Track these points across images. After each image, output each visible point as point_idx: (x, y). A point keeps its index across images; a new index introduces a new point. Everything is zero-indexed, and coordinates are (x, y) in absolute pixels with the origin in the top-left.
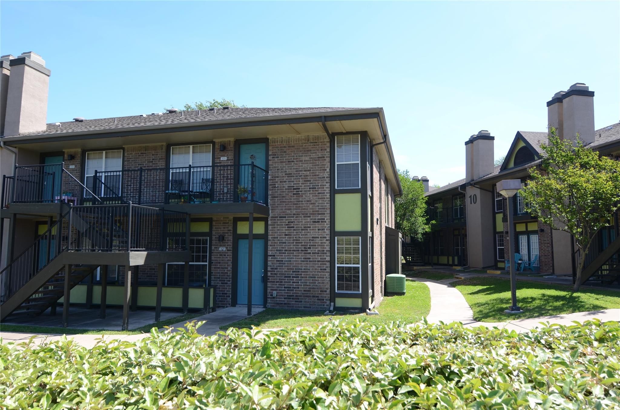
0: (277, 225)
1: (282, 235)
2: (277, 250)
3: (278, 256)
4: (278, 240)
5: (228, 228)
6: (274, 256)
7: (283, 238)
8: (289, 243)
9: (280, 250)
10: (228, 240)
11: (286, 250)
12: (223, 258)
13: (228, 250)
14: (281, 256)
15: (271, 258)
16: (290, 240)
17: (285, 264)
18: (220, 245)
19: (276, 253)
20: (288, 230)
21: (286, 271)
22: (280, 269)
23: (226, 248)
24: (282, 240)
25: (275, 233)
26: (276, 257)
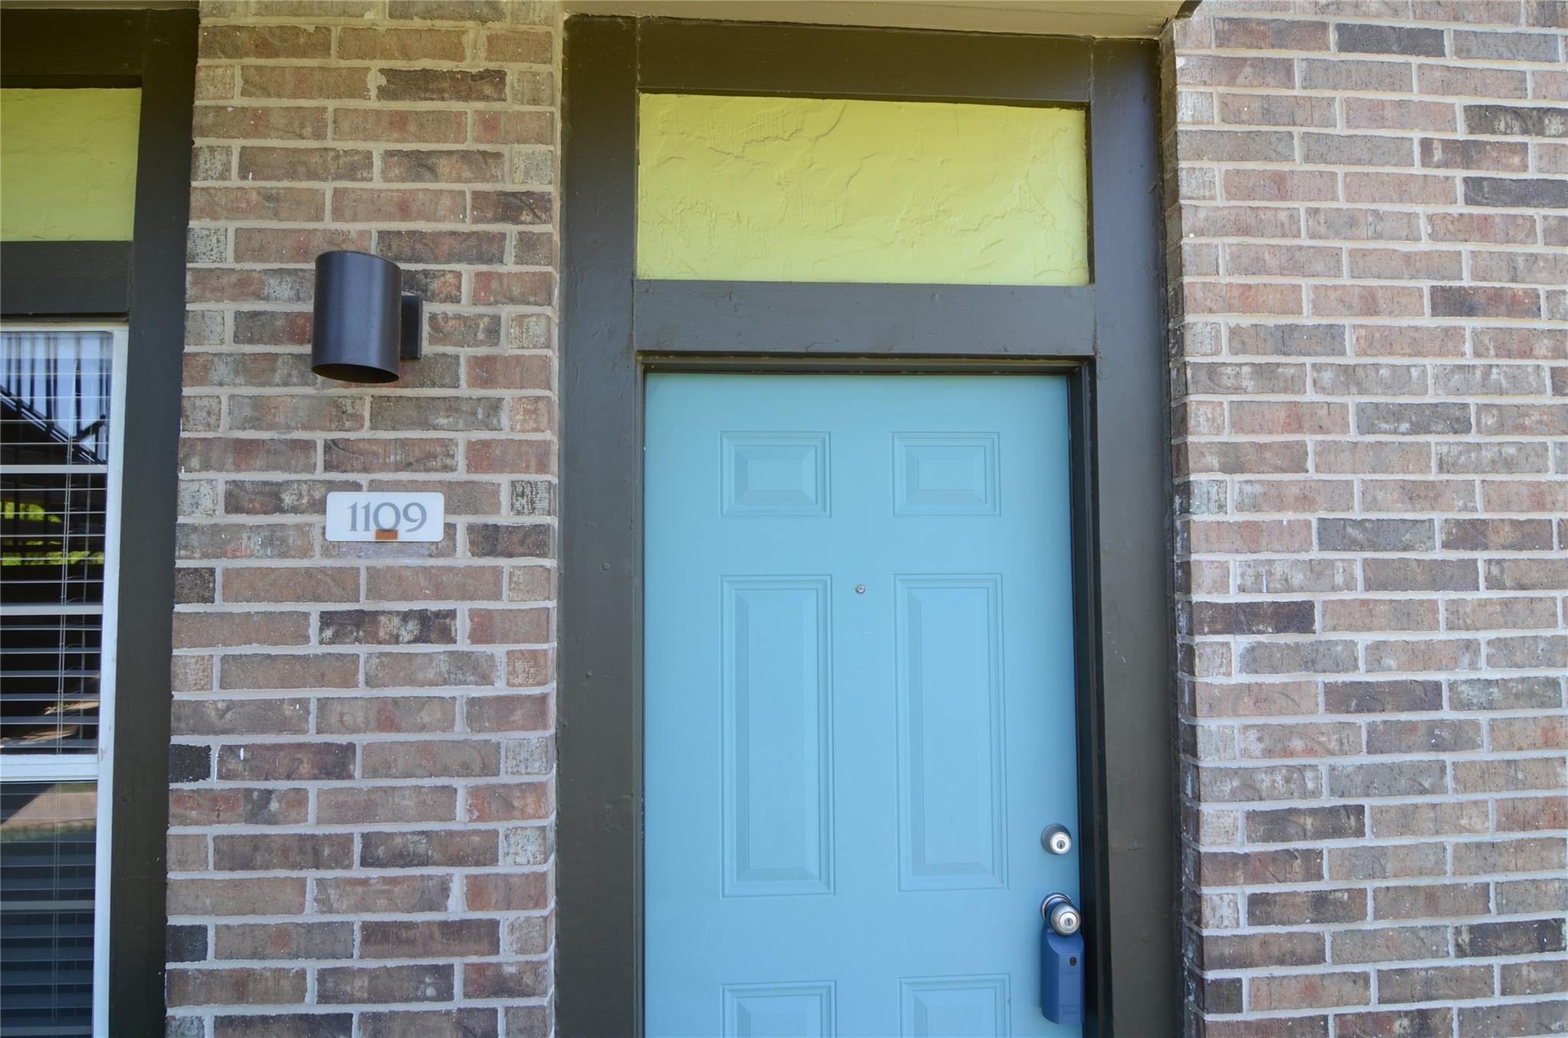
0: (1321, 148)
1: (1401, 301)
2: (1333, 535)
3: (1364, 616)
4: (1349, 376)
5: (481, 162)
6: (1298, 617)
7: (1417, 343)
8: (1511, 420)
9: (1376, 535)
10: (487, 370)
11: (1470, 534)
12: (401, 669)
13: (489, 540)
14: (1407, 616)
15: (1254, 660)
16: (1516, 383)
17: (1460, 737)
18: (338, 455)
19: (1318, 571)
20: (1482, 228)
21: (1486, 854)
22: (1405, 820)
23: (460, 499)
24: (1400, 379)
25: (1295, 262)
26: (1321, 633)
